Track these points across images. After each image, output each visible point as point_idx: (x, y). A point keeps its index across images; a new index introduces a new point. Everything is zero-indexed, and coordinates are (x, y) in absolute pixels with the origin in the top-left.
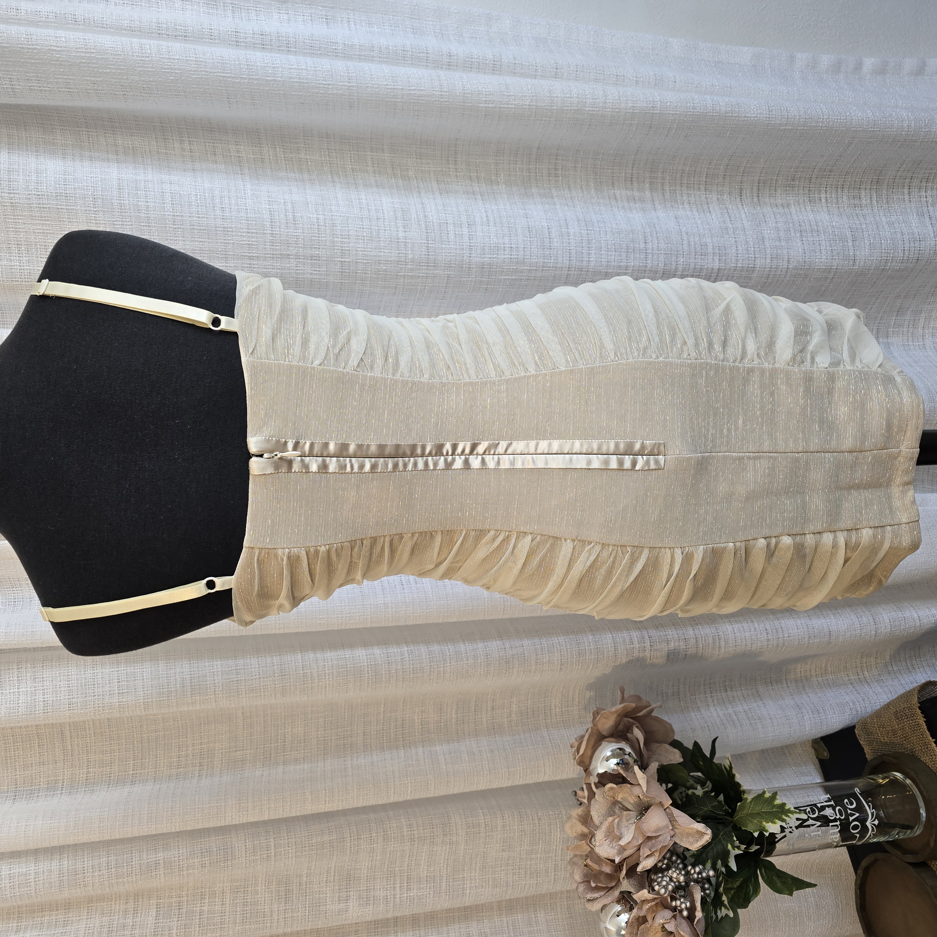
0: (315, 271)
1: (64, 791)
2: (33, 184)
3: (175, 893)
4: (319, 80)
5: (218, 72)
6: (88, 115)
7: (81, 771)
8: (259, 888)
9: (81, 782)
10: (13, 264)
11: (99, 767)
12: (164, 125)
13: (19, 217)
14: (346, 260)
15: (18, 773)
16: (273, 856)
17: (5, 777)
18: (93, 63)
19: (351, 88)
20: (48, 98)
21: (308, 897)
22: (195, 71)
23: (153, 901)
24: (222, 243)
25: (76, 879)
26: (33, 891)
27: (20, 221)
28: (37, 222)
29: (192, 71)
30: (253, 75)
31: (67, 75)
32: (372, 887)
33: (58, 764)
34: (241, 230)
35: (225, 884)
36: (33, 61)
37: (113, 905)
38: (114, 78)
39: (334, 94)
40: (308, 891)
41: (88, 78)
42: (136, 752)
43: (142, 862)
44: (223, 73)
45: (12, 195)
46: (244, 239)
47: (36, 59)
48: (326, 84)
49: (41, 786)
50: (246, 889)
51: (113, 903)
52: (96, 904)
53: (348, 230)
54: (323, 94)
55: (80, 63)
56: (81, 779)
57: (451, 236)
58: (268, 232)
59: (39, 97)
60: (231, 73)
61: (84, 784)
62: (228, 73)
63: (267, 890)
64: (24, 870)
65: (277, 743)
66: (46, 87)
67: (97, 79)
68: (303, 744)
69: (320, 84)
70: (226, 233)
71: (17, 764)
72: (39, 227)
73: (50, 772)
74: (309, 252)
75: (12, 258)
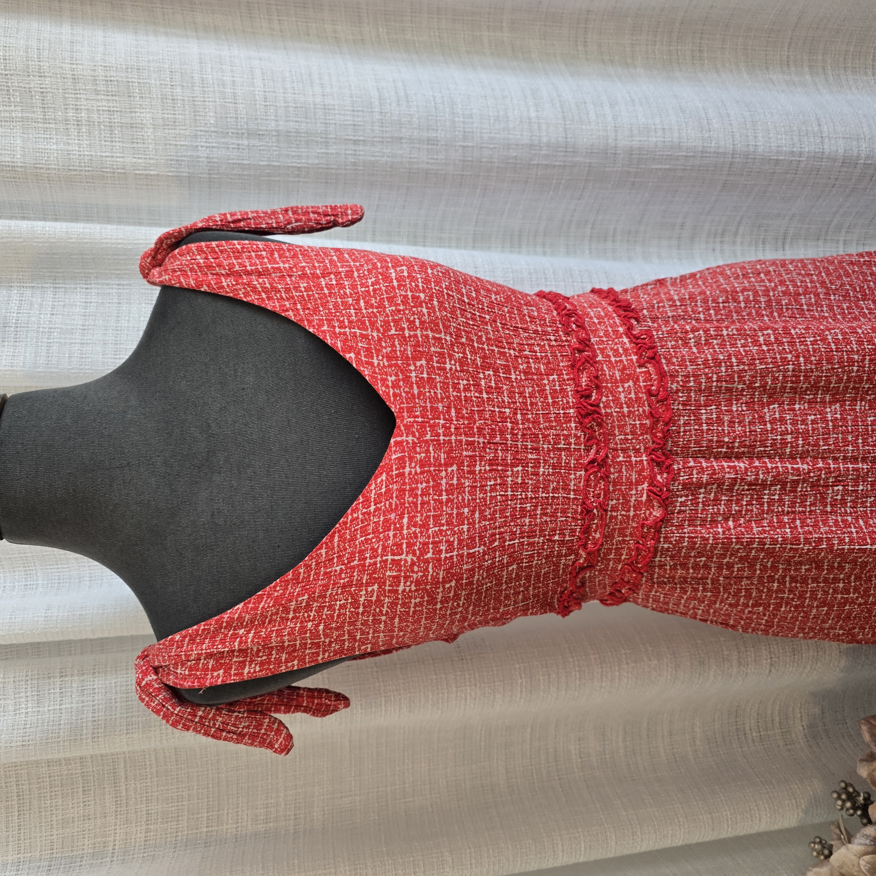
1: (115, 859)
7: (139, 829)
9: (138, 844)
10: (71, 148)
11: (162, 823)
13: (81, 91)
15: (55, 832)
17: (38, 839)
24: (322, 123)
27: (82, 96)
28: (103, 97)
33: (108, 818)
42: (211, 799)
49: (85, 851)
56: (138, 840)
61: (143, 847)
70: (327, 111)
71: (54, 818)
72: (104, 104)
73: (98, 830)
74: (425, 134)
75: (70, 141)
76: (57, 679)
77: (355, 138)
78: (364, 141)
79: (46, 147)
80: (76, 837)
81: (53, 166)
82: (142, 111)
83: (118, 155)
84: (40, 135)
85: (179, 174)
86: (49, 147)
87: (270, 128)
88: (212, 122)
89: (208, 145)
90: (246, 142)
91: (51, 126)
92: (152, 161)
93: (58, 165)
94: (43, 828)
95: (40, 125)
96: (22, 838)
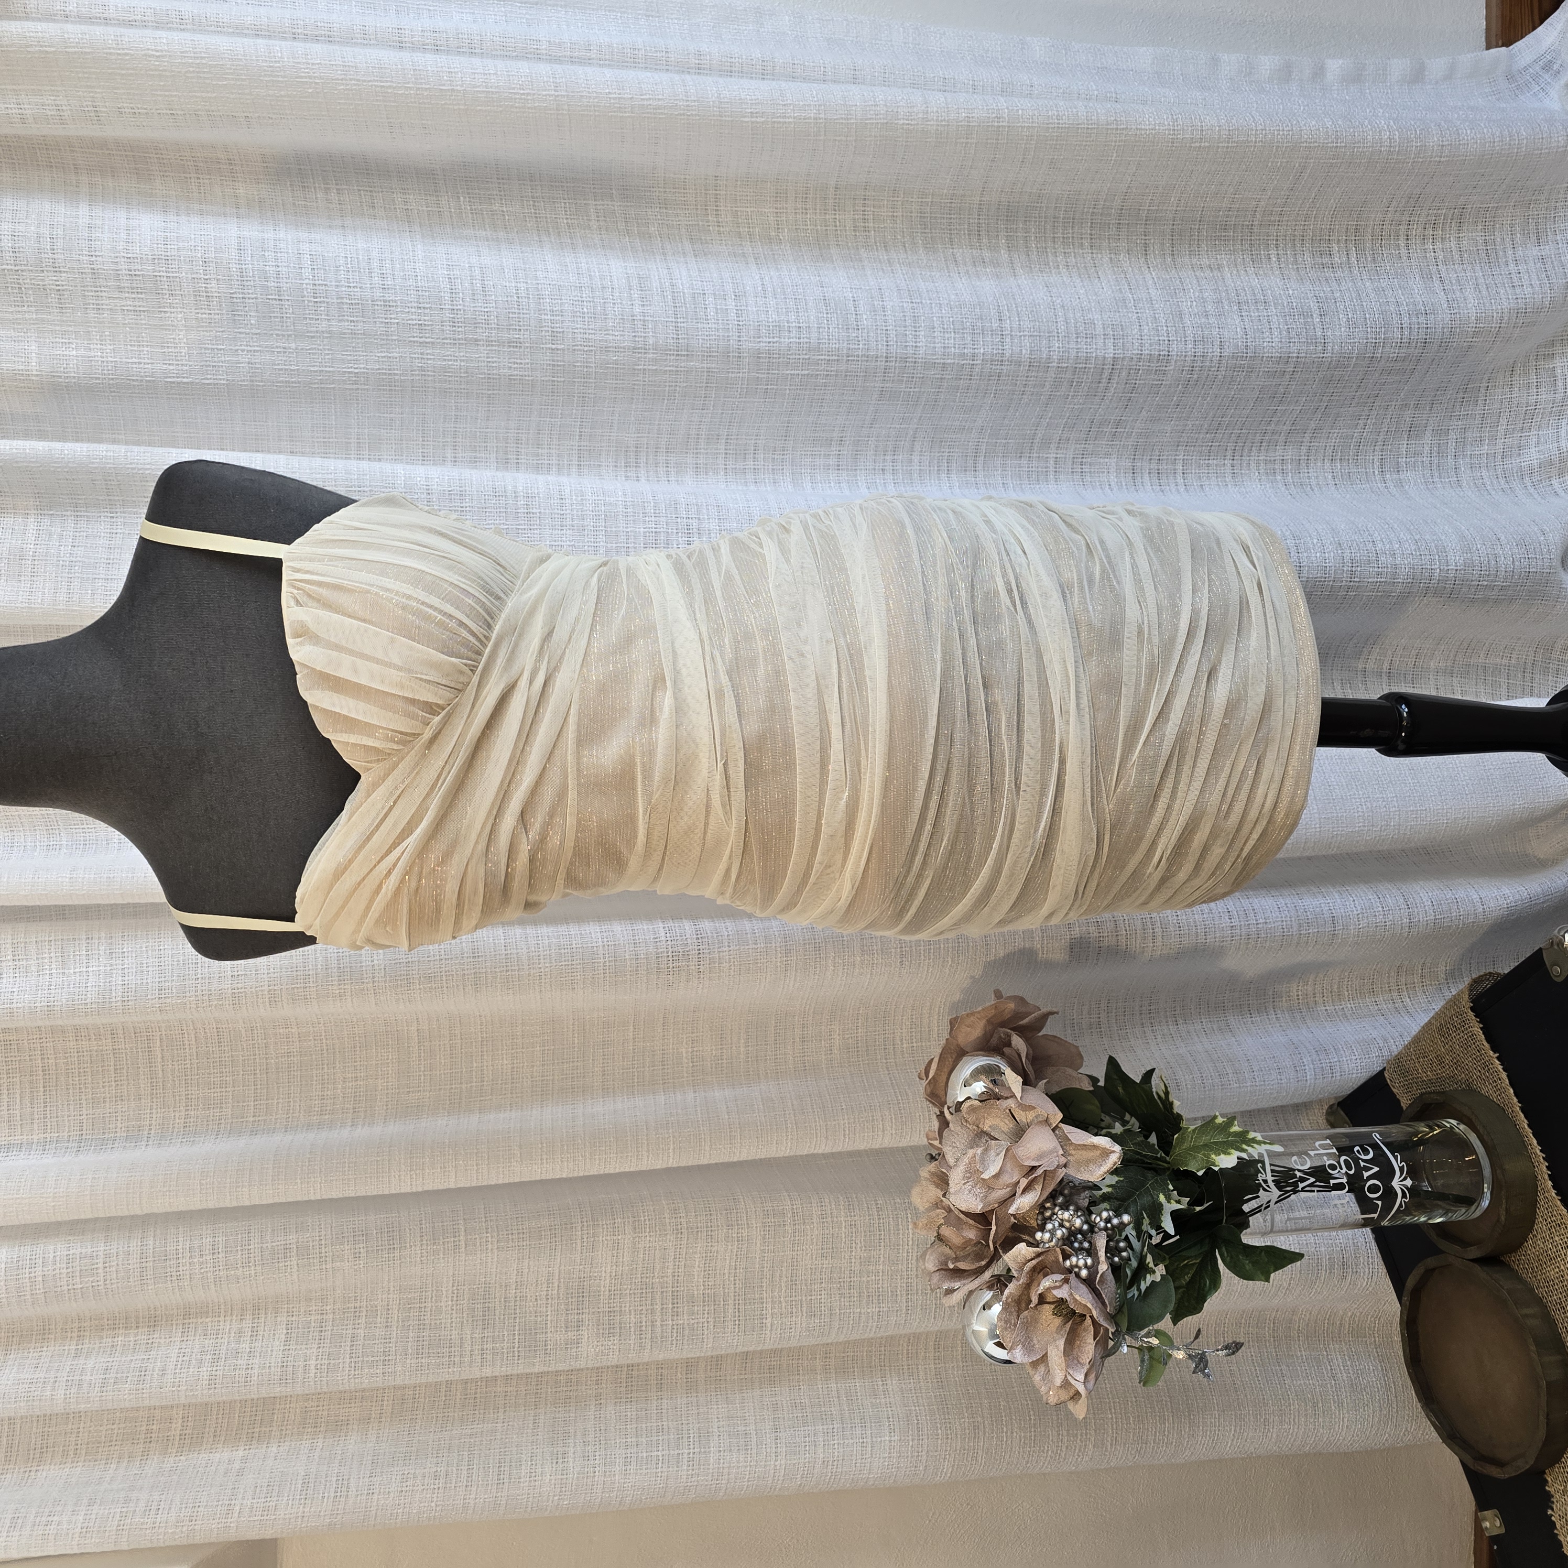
0: (514, 363)
1: (150, 1143)
2: (121, 243)
3: (314, 1308)
4: (514, 88)
5: (375, 81)
6: (199, 155)
7: (177, 1115)
8: (442, 1304)
9: (176, 1129)
10: (93, 354)
11: (203, 1109)
12: (302, 167)
13: (103, 289)
14: (559, 347)
16: (464, 1246)
17: (66, 1118)
18: (204, 72)
19: (559, 98)
20: (144, 124)
21: (517, 1320)
22: (342, 80)
23: (283, 1318)
24: (382, 322)
25: (165, 1267)
26: (101, 1283)
27: (103, 294)
28: (127, 295)
29: (338, 79)
30: (421, 84)
31: (169, 91)
32: (618, 1309)
33: (143, 1101)
34: (409, 305)
35: (391, 1296)
36: (124, 72)
37: (221, 1323)
38: (232, 93)
39: (535, 108)
40: (518, 1311)
41: (199, 94)
42: (259, 1087)
43: (265, 1246)
44: (381, 82)
45: (93, 259)
46: (414, 317)
47: (128, 69)
48: (524, 94)
49: (118, 1135)
50: (423, 1305)
51: (222, 1319)
52: (195, 1320)
53: (562, 304)
54: (520, 108)
55: (186, 72)
56: (176, 1125)
57: (711, 312)
58: (447, 306)
59: (132, 124)
60: (392, 82)
61: (181, 1132)
62: (387, 81)
63: (454, 1307)
64: (90, 1250)
65: (471, 1082)
66: (142, 108)
67: (209, 95)
68: (510, 1086)
69: (515, 94)
70: (388, 308)
71: (83, 1097)
72: (129, 303)
73: (132, 1113)
74: (506, 336)
75: (92, 346)
76: (84, 942)
77: (422, 340)
78: (433, 343)
79: (65, 353)
80: (107, 1119)
81: (73, 375)
82: (173, 310)
83: (146, 361)
84: (57, 340)
85: (216, 382)
86: (67, 353)
87: (320, 329)
88: (253, 322)
89: (249, 348)
90: (293, 345)
91: (71, 329)
92: (185, 368)
93: (78, 373)
94: (72, 1107)
95: (58, 328)
96: (49, 1116)
